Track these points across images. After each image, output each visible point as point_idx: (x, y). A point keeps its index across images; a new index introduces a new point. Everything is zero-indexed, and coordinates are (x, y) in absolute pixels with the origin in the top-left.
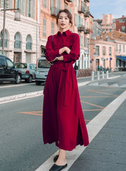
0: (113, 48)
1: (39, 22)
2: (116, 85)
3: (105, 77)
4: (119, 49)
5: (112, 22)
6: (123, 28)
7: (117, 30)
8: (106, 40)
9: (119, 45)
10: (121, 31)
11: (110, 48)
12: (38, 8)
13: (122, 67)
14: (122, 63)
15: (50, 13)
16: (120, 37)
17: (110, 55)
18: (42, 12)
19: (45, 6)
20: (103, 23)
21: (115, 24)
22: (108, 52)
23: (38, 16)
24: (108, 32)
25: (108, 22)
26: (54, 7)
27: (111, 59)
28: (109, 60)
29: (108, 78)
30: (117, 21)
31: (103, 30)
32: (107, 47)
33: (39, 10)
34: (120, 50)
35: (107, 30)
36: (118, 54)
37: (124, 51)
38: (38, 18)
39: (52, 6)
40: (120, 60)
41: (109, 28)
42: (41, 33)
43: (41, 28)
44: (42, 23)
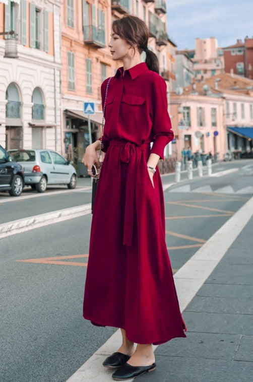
0: (220, 110)
1: (58, 60)
2: (229, 190)
3: (205, 172)
4: (231, 111)
5: (215, 55)
6: (240, 66)
7: (227, 70)
8: (204, 93)
9: (231, 103)
10: (236, 72)
11: (214, 110)
12: (57, 28)
13: (240, 149)
14: (240, 142)
15: (81, 38)
16: (234, 87)
17: (214, 124)
18: (64, 37)
19: (70, 24)
20: (196, 58)
21: (222, 59)
22: (208, 120)
23: (57, 45)
24: (208, 75)
25: (208, 55)
26: (91, 26)
27: (216, 133)
28: (212, 135)
29: (211, 174)
30: (226, 53)
31: (198, 71)
32: (208, 108)
33: (57, 34)
34: (235, 114)
35: (205, 71)
36: (231, 123)
37: (243, 116)
38: (57, 50)
39: (86, 23)
40: (236, 136)
41: (209, 67)
42: (65, 84)
43: (64, 72)
44: (65, 61)
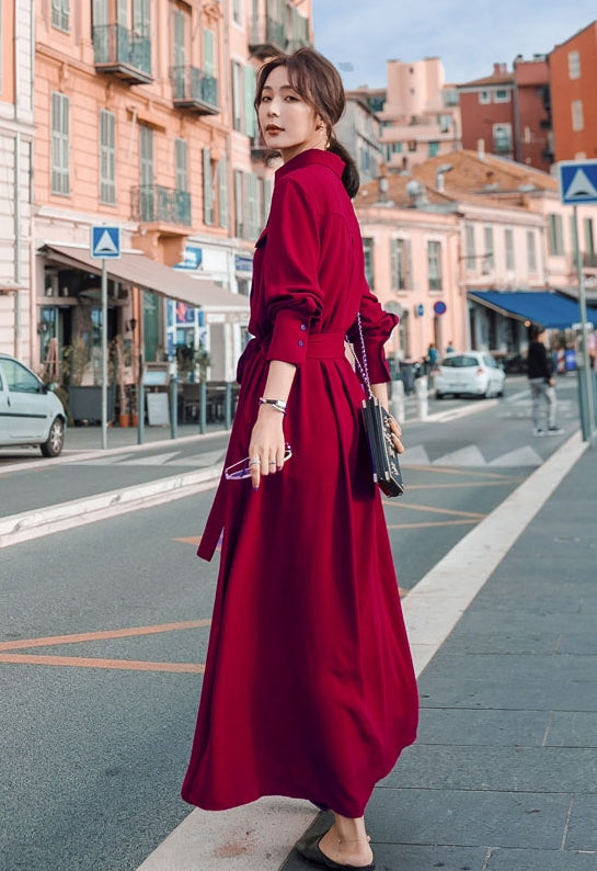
0: (450, 247)
1: (25, 114)
2: (471, 457)
3: (412, 413)
4: (480, 249)
5: (439, 106)
6: (503, 132)
7: (469, 143)
8: (410, 203)
9: (479, 229)
10: (491, 148)
11: (435, 246)
12: (23, 31)
13: (503, 350)
14: (502, 331)
15: (88, 58)
16: (487, 187)
17: (435, 284)
18: (41, 53)
19: (60, 22)
20: (389, 111)
21: (457, 114)
22: (420, 273)
23: (23, 75)
24: (415, 158)
25: (421, 103)
26: (115, 27)
27: (440, 308)
28: (429, 313)
29: (426, 417)
30: (466, 97)
31: (394, 146)
32: (418, 242)
33: (24, 48)
34: (489, 256)
35: (413, 146)
36: (480, 281)
37: (510, 264)
38: (23, 88)
39: (102, 19)
40: (491, 315)
41: (423, 134)
42: (42, 179)
43: (41, 148)
44: (45, 118)
